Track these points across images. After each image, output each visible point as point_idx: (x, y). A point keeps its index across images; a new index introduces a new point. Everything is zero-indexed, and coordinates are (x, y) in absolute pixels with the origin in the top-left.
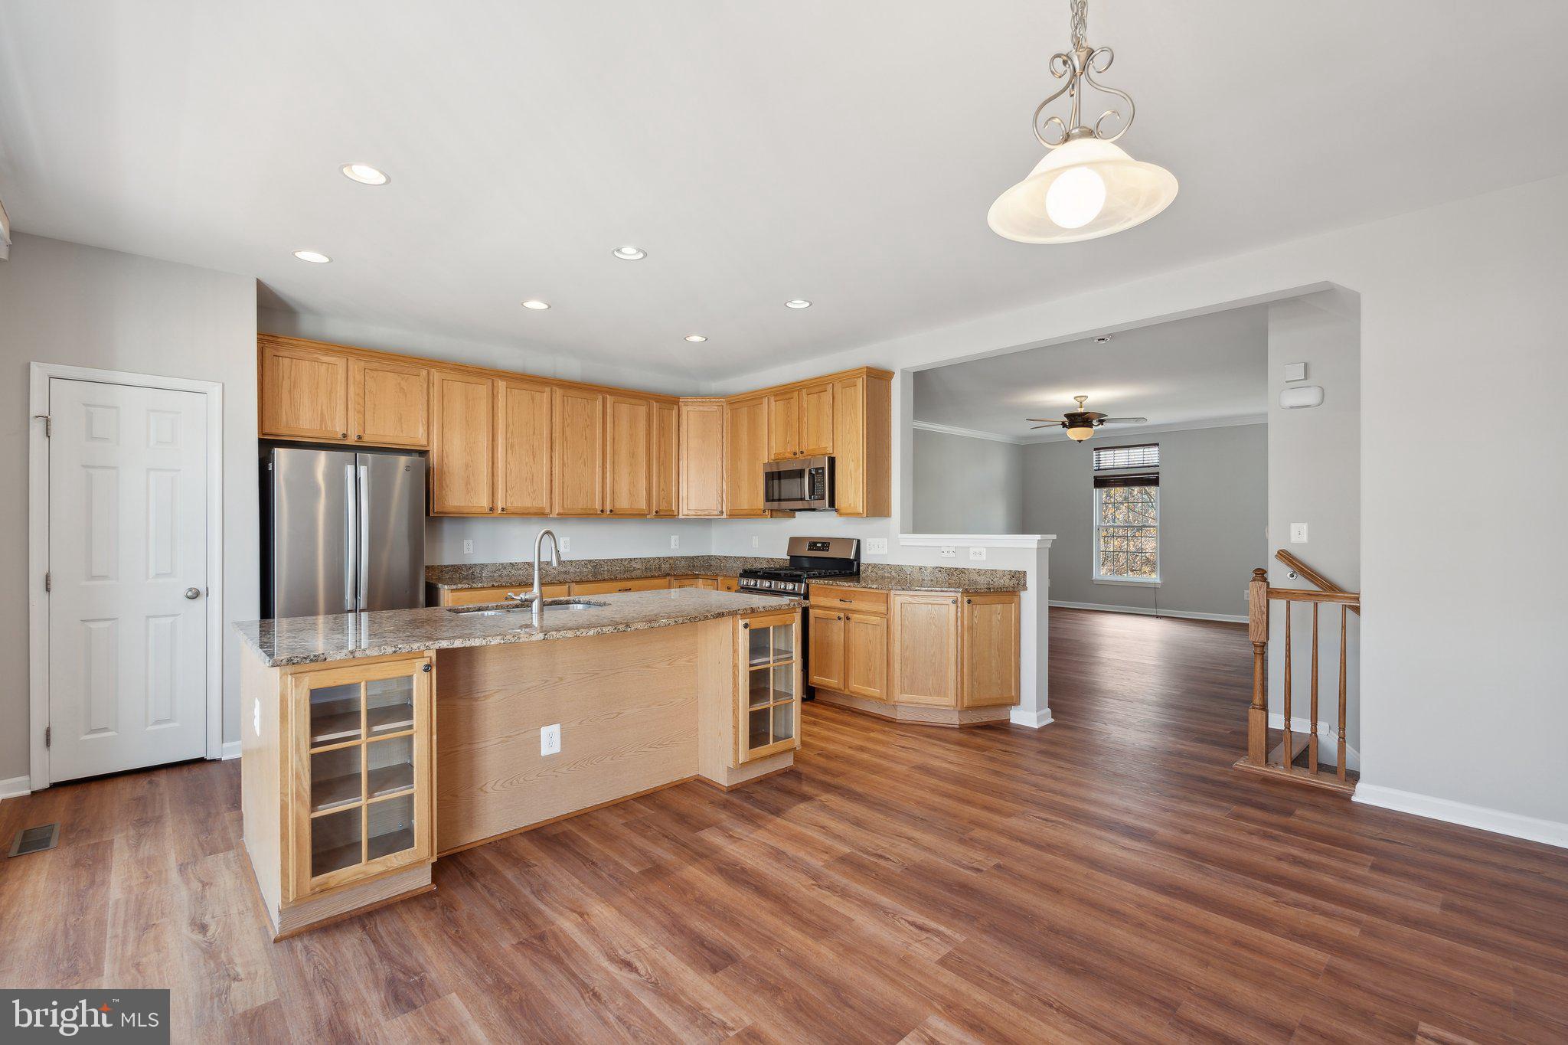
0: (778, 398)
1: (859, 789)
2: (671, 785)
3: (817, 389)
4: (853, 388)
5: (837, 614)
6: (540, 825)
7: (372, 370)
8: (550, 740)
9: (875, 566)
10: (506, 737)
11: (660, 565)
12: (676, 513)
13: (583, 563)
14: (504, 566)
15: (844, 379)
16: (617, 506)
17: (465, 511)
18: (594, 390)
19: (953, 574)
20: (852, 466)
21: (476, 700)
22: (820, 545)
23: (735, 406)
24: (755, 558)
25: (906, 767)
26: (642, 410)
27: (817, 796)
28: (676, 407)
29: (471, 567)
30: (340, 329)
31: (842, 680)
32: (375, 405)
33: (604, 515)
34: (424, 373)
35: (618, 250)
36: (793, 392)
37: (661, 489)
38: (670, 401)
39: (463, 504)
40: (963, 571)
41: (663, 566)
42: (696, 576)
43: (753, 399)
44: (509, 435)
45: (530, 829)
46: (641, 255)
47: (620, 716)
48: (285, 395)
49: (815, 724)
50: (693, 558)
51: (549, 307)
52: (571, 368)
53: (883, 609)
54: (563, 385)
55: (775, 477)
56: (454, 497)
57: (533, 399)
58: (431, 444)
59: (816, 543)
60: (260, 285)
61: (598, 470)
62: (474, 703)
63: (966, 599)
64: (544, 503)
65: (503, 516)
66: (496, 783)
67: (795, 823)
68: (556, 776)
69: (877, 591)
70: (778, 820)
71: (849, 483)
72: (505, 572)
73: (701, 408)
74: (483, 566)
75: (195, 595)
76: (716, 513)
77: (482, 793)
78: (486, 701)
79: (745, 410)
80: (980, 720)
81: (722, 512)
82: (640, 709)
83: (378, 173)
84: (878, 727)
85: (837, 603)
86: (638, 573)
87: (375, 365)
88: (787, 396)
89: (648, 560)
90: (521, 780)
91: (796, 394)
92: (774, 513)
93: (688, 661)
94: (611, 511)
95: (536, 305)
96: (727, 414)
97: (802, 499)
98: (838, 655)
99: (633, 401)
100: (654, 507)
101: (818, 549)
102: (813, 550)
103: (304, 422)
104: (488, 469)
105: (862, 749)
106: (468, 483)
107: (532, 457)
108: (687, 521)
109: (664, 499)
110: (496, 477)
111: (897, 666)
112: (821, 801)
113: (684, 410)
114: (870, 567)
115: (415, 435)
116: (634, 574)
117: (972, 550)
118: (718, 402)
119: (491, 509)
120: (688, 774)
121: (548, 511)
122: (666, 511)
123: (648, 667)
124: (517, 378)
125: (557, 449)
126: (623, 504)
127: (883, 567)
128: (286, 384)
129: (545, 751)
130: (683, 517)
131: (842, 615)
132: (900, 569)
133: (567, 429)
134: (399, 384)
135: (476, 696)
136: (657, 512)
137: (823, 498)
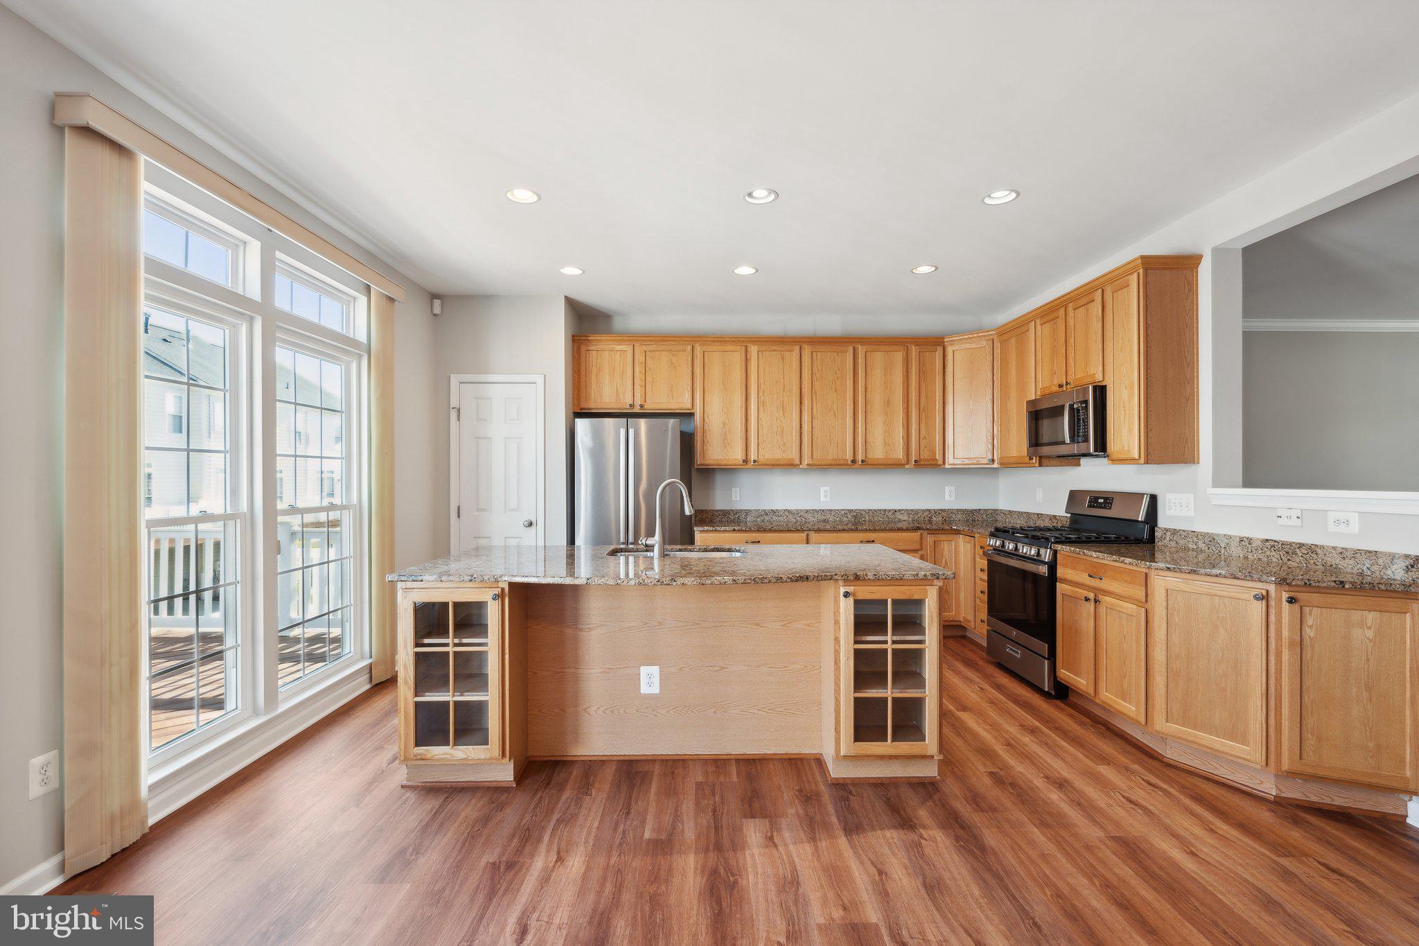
0: (1045, 320)
1: (990, 838)
2: (785, 757)
3: (1083, 301)
4: (1125, 290)
5: (1085, 593)
6: (638, 758)
7: (651, 351)
8: (650, 680)
9: (1175, 532)
10: (608, 668)
11: (931, 517)
12: (940, 462)
13: (843, 512)
14: (766, 513)
15: (1113, 281)
16: (870, 456)
17: (723, 463)
18: (843, 342)
19: (1294, 553)
20: (1125, 394)
21: (581, 630)
22: (1102, 501)
23: (1005, 337)
24: (1038, 514)
25: (1101, 834)
26: (899, 356)
27: (924, 827)
28: (940, 349)
29: (738, 512)
30: (639, 323)
31: (1092, 682)
32: (653, 379)
33: (856, 466)
34: (689, 348)
35: (750, 195)
36: (1058, 309)
37: (922, 438)
38: (934, 343)
39: (720, 457)
40: (1312, 549)
41: (934, 519)
42: (957, 532)
43: (1017, 329)
44: (761, 394)
45: (628, 758)
46: (772, 197)
47: (724, 670)
48: (593, 377)
49: (1033, 731)
50: (972, 511)
51: (757, 271)
52: (831, 324)
53: (1140, 594)
54: (811, 342)
55: (1038, 415)
56: (714, 452)
57: (783, 358)
58: (695, 407)
59: (1096, 498)
60: (566, 298)
61: (849, 421)
62: (578, 633)
63: (1285, 596)
64: (793, 455)
65: (754, 467)
66: (599, 708)
67: (856, 853)
68: (656, 716)
69: (1131, 567)
70: (842, 841)
71: (1122, 419)
72: (767, 518)
73: (968, 346)
74: (748, 512)
75: (531, 524)
76: (985, 461)
77: (586, 715)
78: (591, 633)
79: (1013, 341)
80: (1327, 801)
81: (993, 461)
82: (746, 668)
83: (531, 194)
84: (1123, 760)
85: (1083, 578)
86: (904, 525)
87: (653, 347)
88: (1052, 316)
89: (916, 512)
90: (622, 711)
91: (1062, 311)
92: (1043, 461)
93: (808, 625)
94: (863, 461)
95: (745, 270)
96: (997, 348)
97: (1063, 443)
98: (1087, 646)
99: (886, 348)
100: (913, 456)
101: (1100, 506)
102: (1093, 507)
103: (606, 393)
104: (741, 426)
105: (1061, 784)
106: (725, 439)
107: (782, 413)
108: (956, 471)
109: (925, 447)
110: (749, 432)
111: (1159, 680)
112: (921, 836)
113: (950, 350)
114: (1169, 533)
115: (682, 402)
116: (900, 525)
117: (1332, 516)
118: (987, 335)
119: (744, 461)
120: (807, 750)
121: (797, 462)
122: (928, 460)
123: (757, 624)
124: (767, 341)
125: (806, 402)
126: (878, 453)
127: (1187, 534)
128: (594, 369)
129: (644, 689)
130: (949, 467)
131: (1091, 596)
132: (1211, 539)
133: (816, 384)
134: (671, 360)
135: (581, 626)
136: (916, 461)
137: (1086, 440)
